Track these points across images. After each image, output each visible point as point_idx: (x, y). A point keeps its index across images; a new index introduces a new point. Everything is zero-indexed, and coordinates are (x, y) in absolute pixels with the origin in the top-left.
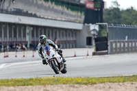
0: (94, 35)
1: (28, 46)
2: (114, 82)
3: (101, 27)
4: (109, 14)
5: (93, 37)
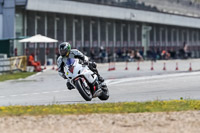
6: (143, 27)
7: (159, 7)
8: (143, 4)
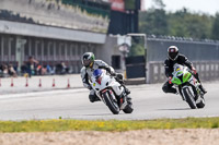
0: (124, 53)
1: (19, 69)
2: (156, 128)
3: (135, 39)
4: (149, 20)
5: (122, 56)
6: (18, 40)
7: (35, 19)
8: (18, 15)
